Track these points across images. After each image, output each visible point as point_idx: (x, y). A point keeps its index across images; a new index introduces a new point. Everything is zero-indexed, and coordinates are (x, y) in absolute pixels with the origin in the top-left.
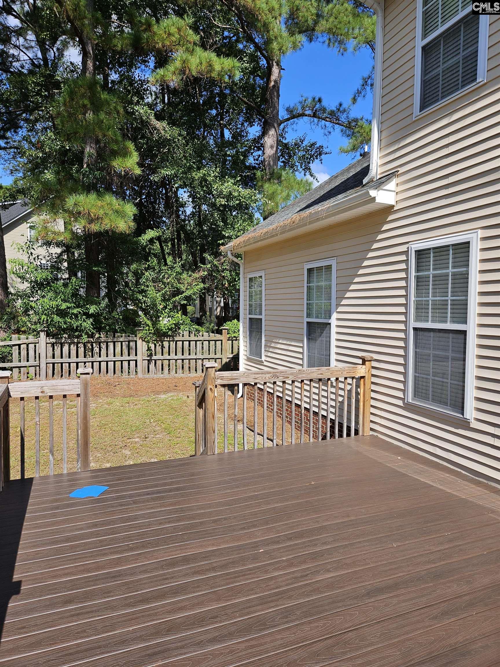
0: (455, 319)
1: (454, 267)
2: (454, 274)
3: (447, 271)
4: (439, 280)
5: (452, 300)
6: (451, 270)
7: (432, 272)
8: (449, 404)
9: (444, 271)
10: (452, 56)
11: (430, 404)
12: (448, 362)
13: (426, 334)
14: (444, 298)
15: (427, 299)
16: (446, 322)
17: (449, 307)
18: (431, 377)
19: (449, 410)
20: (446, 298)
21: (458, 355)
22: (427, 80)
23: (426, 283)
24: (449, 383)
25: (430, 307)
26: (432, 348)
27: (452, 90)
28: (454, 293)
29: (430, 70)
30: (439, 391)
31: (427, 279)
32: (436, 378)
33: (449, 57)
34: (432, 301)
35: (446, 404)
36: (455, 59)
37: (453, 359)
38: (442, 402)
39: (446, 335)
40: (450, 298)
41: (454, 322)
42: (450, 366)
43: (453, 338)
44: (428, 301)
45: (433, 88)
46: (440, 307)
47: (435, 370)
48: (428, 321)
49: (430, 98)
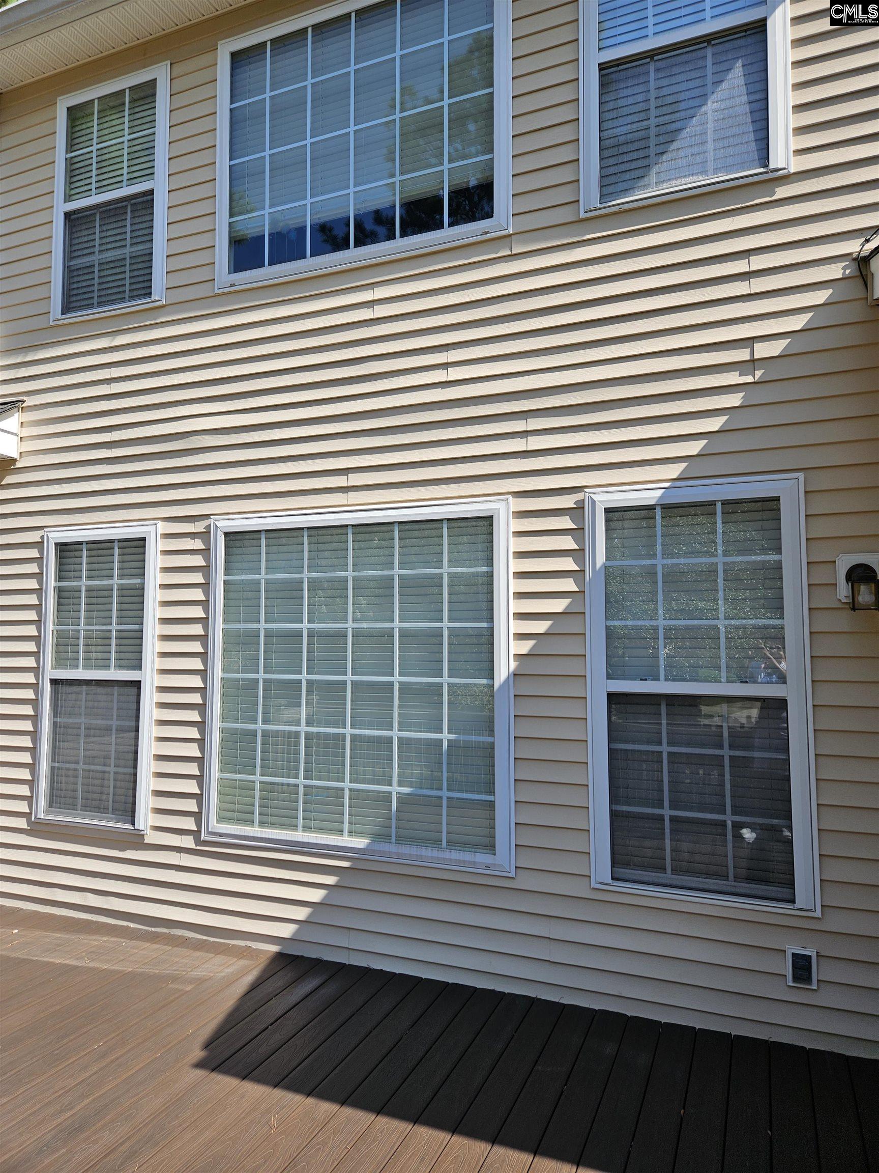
0: (123, 663)
1: (121, 576)
2: (121, 588)
3: (110, 582)
4: (98, 597)
5: (117, 631)
6: (116, 581)
7: (84, 583)
8: (110, 809)
9: (105, 582)
10: (113, 245)
11: (79, 816)
12: (111, 735)
13: (75, 689)
14: (104, 627)
15: (77, 628)
16: (108, 667)
17: (114, 642)
18: (81, 766)
19: (111, 820)
20: (109, 627)
21: (127, 723)
22: (75, 268)
23: (76, 601)
24: (112, 773)
25: (82, 642)
26: (83, 714)
27: (114, 297)
28: (121, 620)
29: (79, 253)
30: (98, 789)
31: (76, 594)
32: (93, 767)
33: (109, 246)
34: (85, 631)
35: (105, 810)
36: (119, 252)
37: (120, 730)
38: (99, 808)
39: (108, 690)
40: (114, 627)
41: (120, 667)
42: (113, 743)
43: (119, 695)
44: (78, 631)
45: (84, 284)
46: (100, 641)
47: (88, 753)
48: (77, 667)
49: (79, 298)
